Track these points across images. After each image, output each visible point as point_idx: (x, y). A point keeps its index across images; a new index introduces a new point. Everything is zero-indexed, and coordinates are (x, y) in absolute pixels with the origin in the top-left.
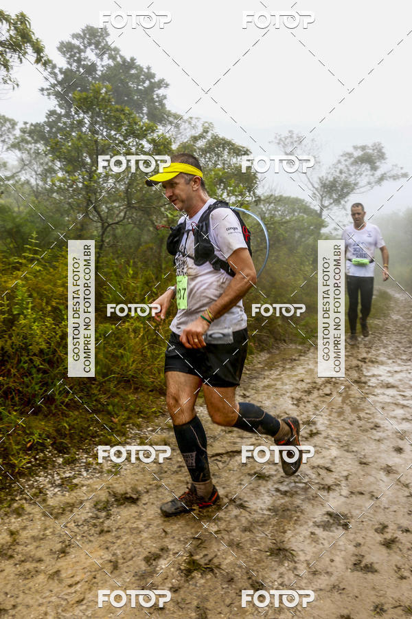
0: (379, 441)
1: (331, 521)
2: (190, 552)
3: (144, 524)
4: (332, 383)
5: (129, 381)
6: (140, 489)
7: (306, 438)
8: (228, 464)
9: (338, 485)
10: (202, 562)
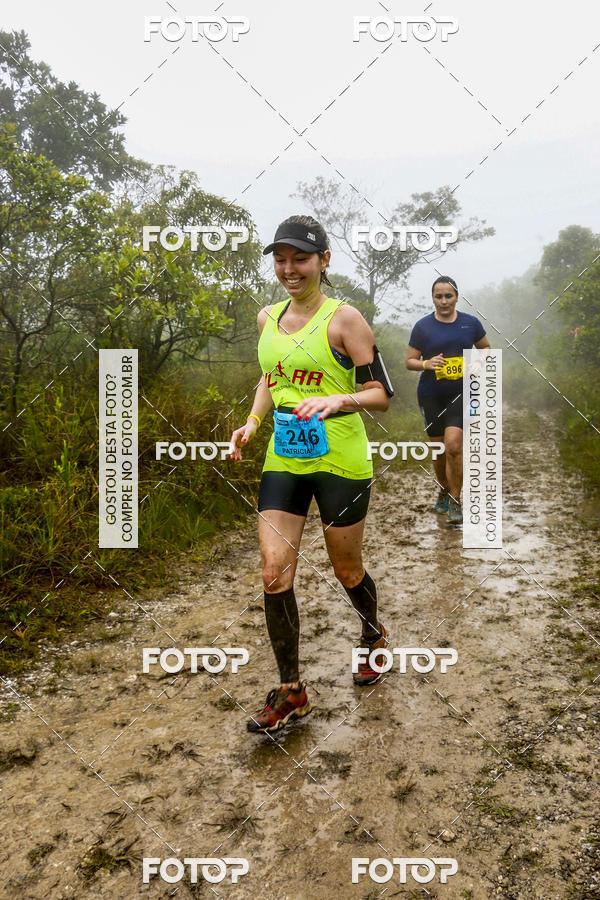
0: (417, 633)
1: (324, 767)
2: (100, 837)
3: (38, 796)
4: (366, 548)
5: (48, 571)
6: (40, 740)
7: (309, 638)
8: (182, 689)
9: (344, 708)
10: (113, 852)
